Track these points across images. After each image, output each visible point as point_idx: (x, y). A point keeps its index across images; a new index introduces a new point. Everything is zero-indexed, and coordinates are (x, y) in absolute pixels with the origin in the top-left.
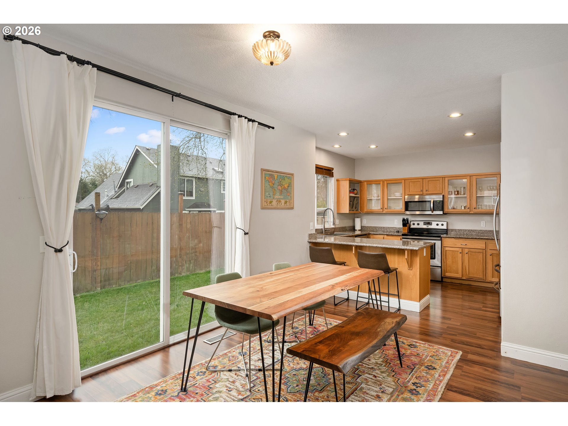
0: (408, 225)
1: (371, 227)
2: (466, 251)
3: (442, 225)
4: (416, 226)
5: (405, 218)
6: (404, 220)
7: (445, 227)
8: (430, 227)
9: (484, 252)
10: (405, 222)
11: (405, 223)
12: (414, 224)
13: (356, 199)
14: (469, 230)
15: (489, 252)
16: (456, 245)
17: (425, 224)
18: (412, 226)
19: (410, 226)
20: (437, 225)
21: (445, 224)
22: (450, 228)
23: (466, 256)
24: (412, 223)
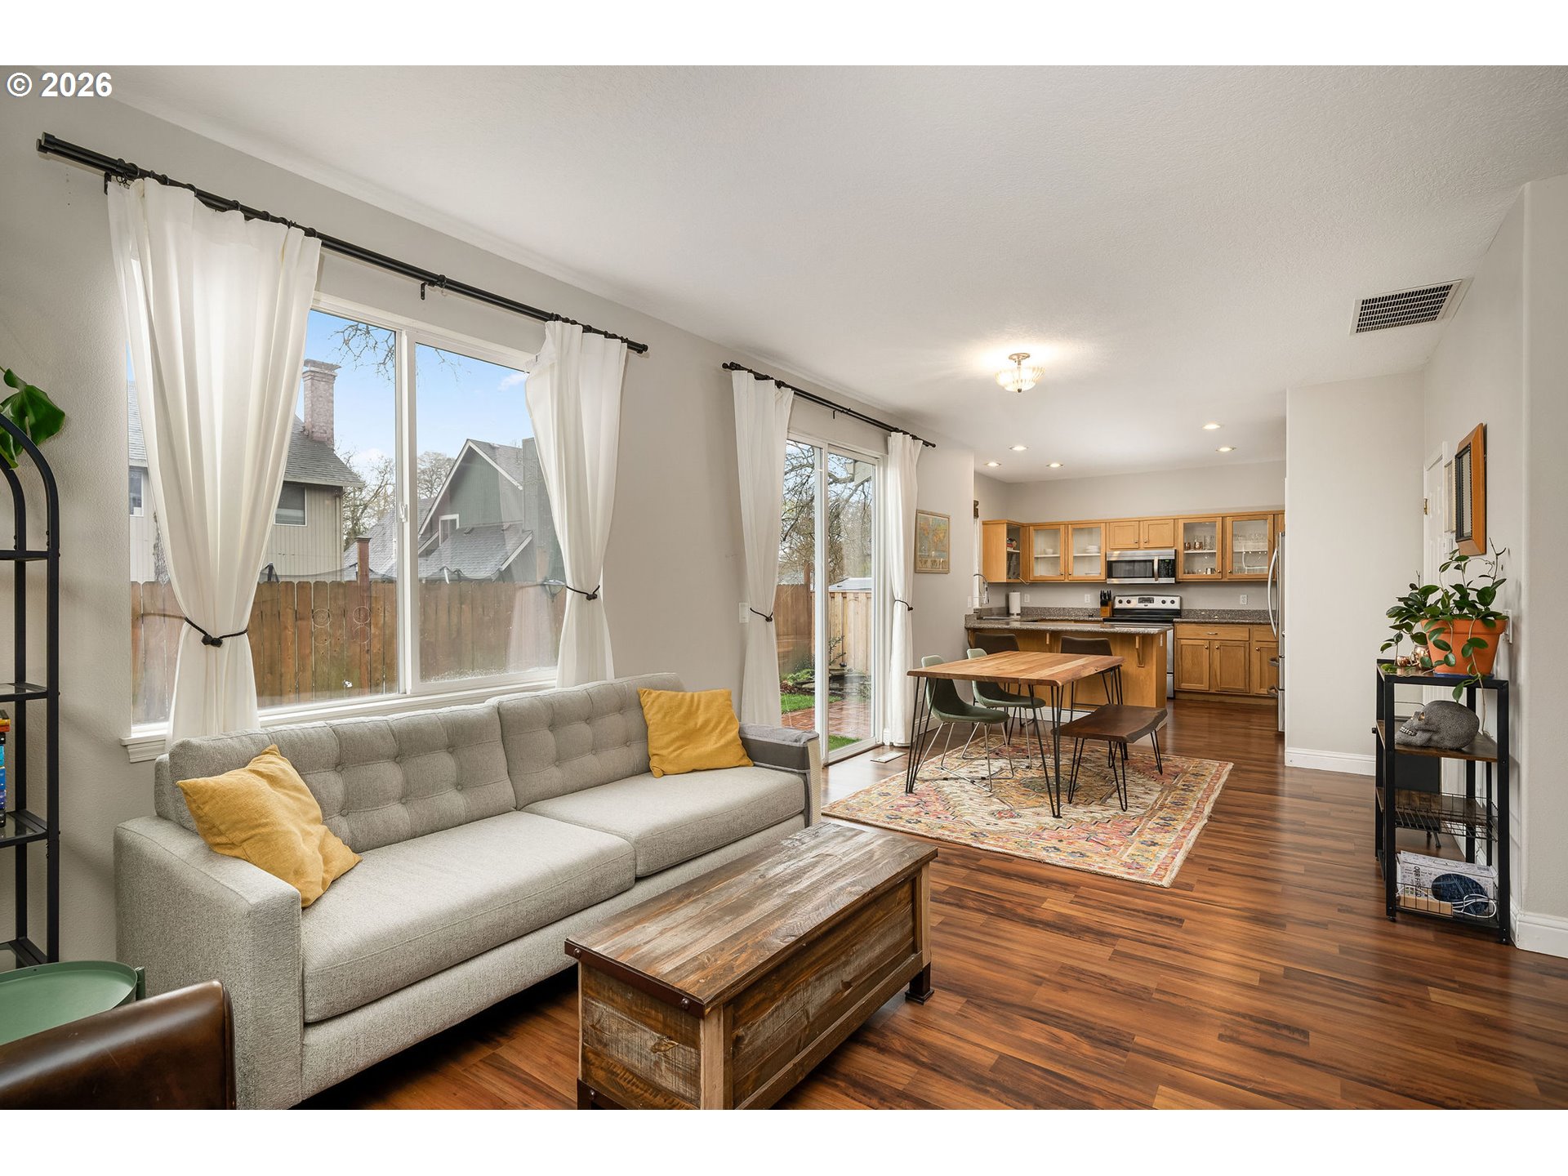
0: (1110, 603)
1: (1039, 608)
2: (1217, 645)
3: (1173, 602)
4: (1125, 605)
5: (1106, 592)
6: (1103, 595)
7: (1176, 606)
8: (1150, 606)
9: (1247, 645)
10: (1105, 598)
11: (1106, 600)
12: (1120, 602)
13: (1014, 557)
14: (1219, 611)
15: (1255, 646)
16: (1199, 635)
17: (1141, 601)
18: (1118, 606)
19: (1113, 604)
20: (1164, 602)
21: (1177, 600)
22: (1185, 607)
23: (1217, 654)
24: (1117, 599)
